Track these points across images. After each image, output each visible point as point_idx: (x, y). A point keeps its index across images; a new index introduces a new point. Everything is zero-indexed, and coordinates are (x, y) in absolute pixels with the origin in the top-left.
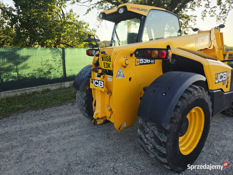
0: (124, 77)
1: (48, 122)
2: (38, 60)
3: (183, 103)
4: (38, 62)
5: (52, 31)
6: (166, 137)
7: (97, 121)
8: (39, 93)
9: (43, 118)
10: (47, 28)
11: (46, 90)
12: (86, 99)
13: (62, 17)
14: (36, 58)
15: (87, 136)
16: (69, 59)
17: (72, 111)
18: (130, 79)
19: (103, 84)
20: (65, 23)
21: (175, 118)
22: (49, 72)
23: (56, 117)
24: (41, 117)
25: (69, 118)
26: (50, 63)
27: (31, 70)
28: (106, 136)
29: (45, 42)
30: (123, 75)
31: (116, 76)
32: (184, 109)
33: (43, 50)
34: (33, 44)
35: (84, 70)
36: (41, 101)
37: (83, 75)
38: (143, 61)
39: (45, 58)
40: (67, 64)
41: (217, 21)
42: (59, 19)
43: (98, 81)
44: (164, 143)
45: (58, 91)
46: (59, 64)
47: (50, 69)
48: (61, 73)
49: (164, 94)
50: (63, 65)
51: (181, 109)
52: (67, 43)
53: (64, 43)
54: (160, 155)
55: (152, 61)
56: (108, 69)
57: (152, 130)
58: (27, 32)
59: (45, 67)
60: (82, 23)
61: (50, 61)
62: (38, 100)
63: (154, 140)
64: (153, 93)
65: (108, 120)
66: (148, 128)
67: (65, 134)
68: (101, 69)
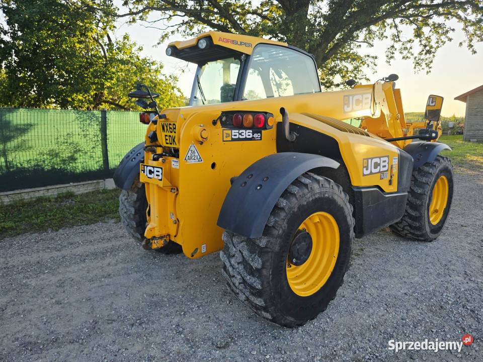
0: (201, 161)
1: (62, 252)
2: (49, 134)
3: (291, 203)
4: (50, 138)
5: (86, 75)
6: (259, 260)
7: (152, 243)
8: (50, 201)
9: (53, 245)
10: (74, 69)
11: (64, 195)
12: (137, 206)
13: (106, 50)
14: (46, 130)
15: (138, 276)
16: (115, 132)
17: (114, 232)
18: (213, 166)
19: (162, 174)
20: (112, 60)
21: (276, 228)
22: (73, 159)
23: (79, 244)
24: (50, 244)
25: (106, 245)
26: (74, 139)
27: (35, 153)
28: (173, 275)
29: (70, 99)
30: (199, 157)
31: (185, 159)
32: (291, 212)
33: (62, 114)
34: (44, 103)
35: (134, 151)
36: (53, 215)
37: (132, 160)
38: (238, 134)
39: (65, 130)
40: (110, 143)
41: (415, 68)
42: (100, 52)
43: (154, 167)
44: (258, 270)
45: (90, 197)
46: (94, 143)
47: (75, 152)
48: (99, 161)
49: (259, 188)
50: (102, 146)
51: (286, 213)
52: (117, 102)
53: (111, 100)
54: (252, 294)
55: (256, 135)
56: (173, 146)
57: (240, 250)
58: (33, 76)
59: (64, 148)
60: (148, 61)
61: (74, 137)
62: (46, 212)
63: (243, 267)
64: (244, 186)
65: (174, 242)
66: (235, 247)
67: (95, 272)
68: (161, 146)
